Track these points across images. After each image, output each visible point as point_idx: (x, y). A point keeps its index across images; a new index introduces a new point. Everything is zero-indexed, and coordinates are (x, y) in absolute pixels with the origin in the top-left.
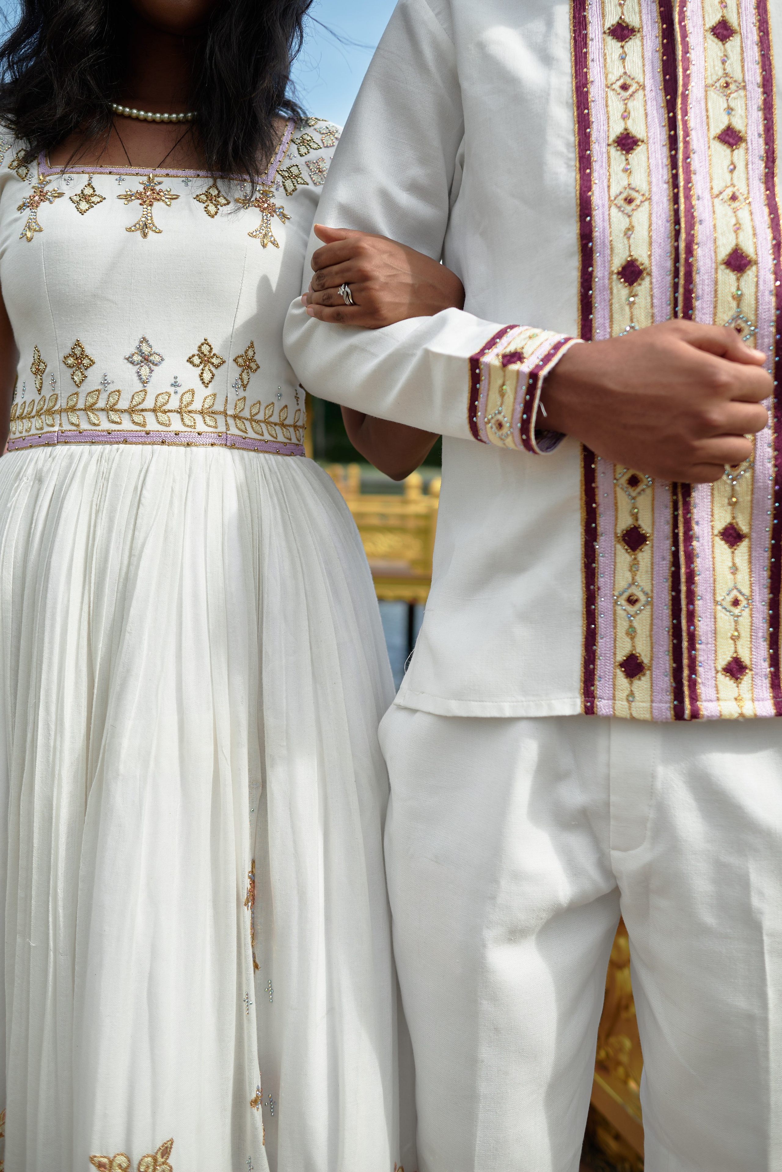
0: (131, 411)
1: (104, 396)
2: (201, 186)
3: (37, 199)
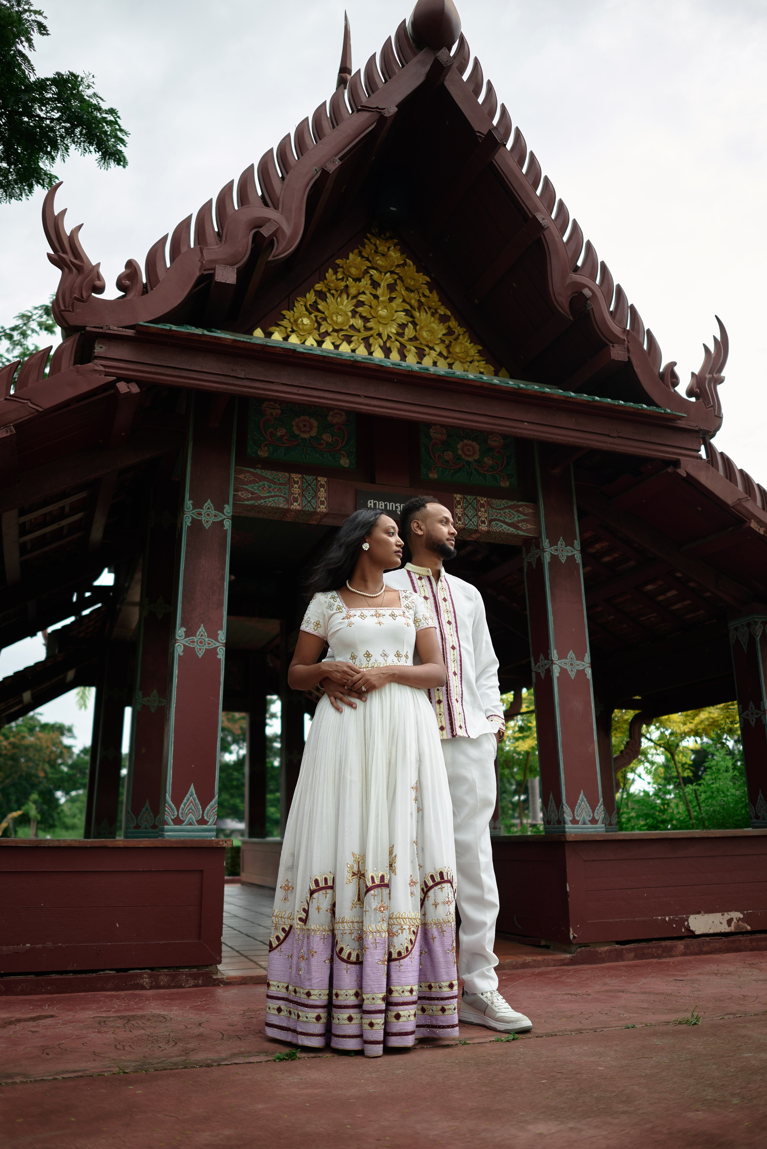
1: (376, 664)
2: (389, 612)
3: (348, 617)
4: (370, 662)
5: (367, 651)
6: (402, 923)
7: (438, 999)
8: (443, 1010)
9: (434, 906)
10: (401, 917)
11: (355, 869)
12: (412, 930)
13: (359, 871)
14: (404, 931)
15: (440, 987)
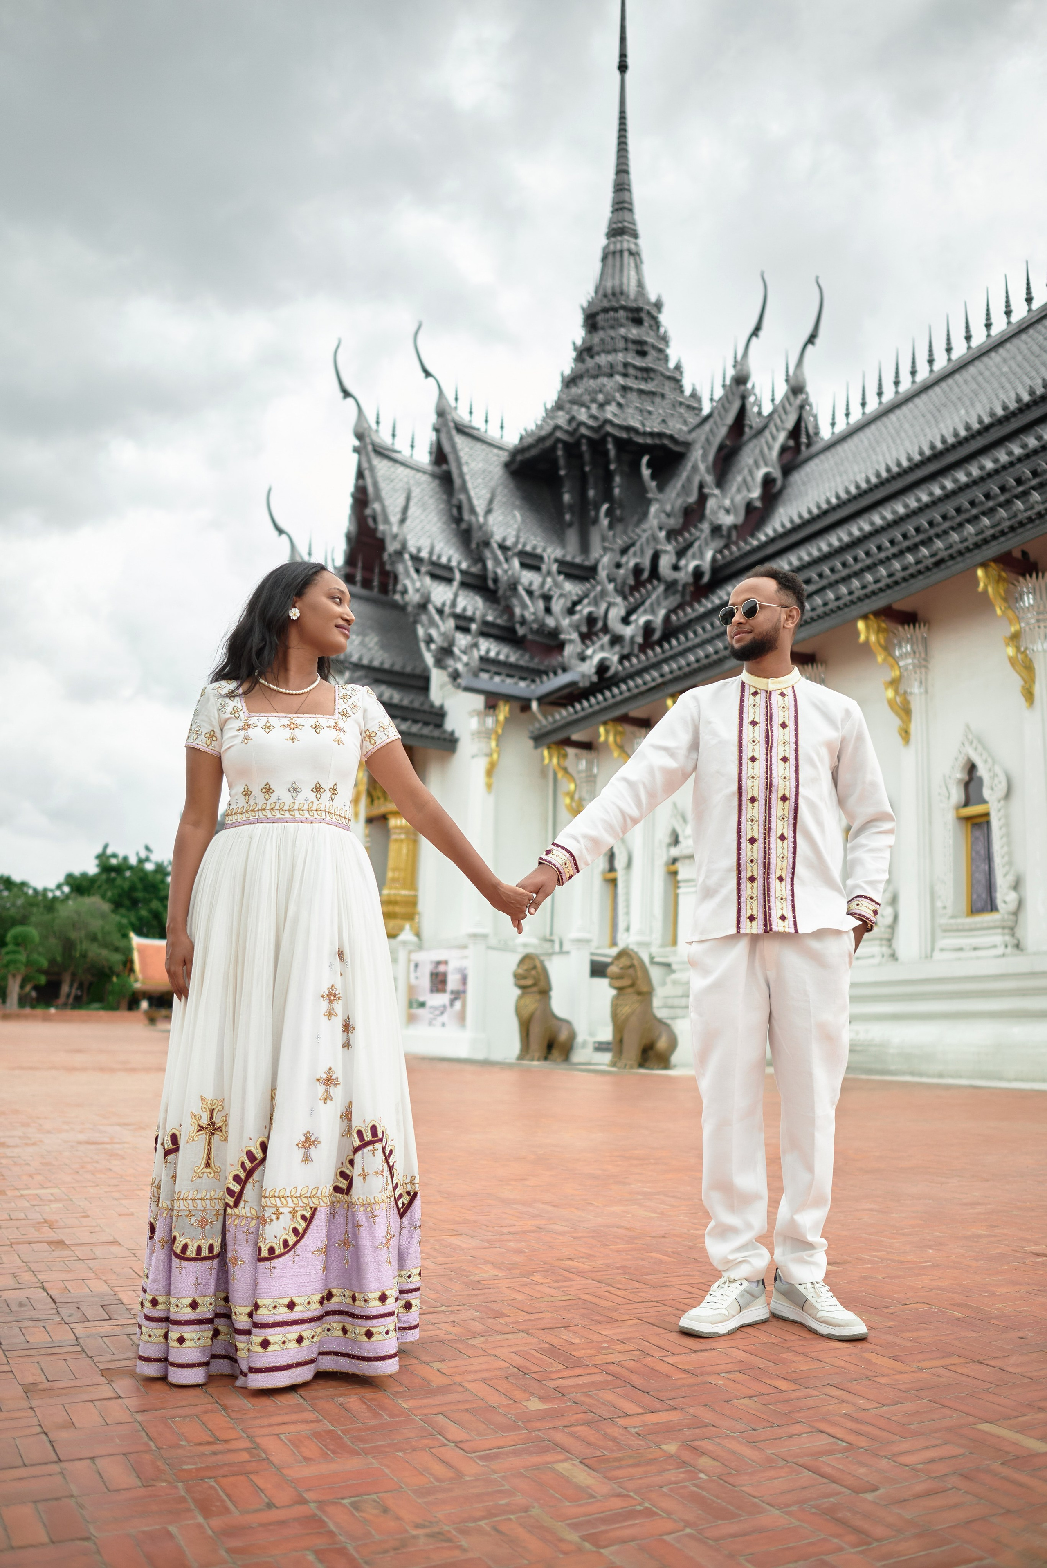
0: (289, 810)
1: (278, 804)
2: (312, 721)
3: (246, 727)
4: (270, 801)
5: (268, 784)
6: (279, 1204)
7: (362, 1317)
8: (369, 1334)
9: (361, 1178)
10: (276, 1195)
11: (205, 1121)
12: (299, 1214)
13: (212, 1123)
14: (281, 1216)
15: (366, 1301)
